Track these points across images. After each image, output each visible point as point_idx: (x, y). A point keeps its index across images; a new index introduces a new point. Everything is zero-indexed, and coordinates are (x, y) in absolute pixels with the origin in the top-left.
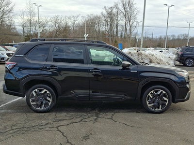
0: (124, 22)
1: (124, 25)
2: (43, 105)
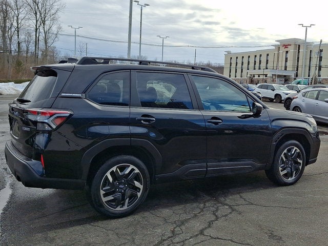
0: (32, 23)
1: (33, 29)
2: (127, 200)
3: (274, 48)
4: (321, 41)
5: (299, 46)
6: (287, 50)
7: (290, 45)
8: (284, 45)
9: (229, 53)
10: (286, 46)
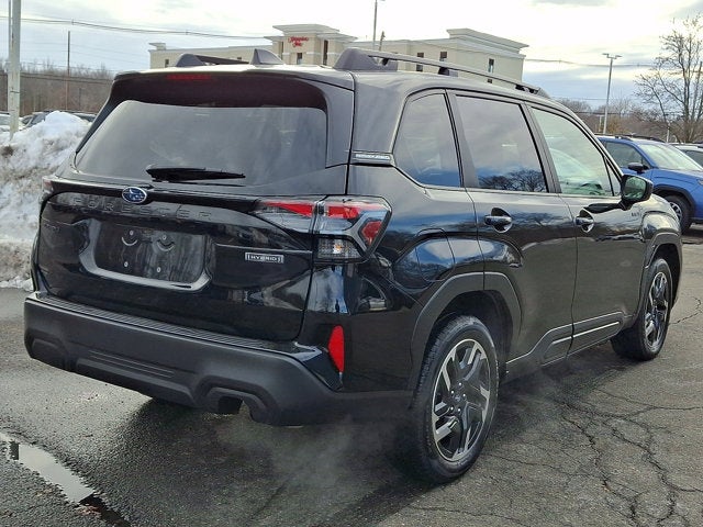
3: (269, 43)
4: (383, 36)
5: (326, 42)
6: (299, 49)
7: (306, 39)
8: (293, 39)
9: (160, 47)
10: (297, 41)
